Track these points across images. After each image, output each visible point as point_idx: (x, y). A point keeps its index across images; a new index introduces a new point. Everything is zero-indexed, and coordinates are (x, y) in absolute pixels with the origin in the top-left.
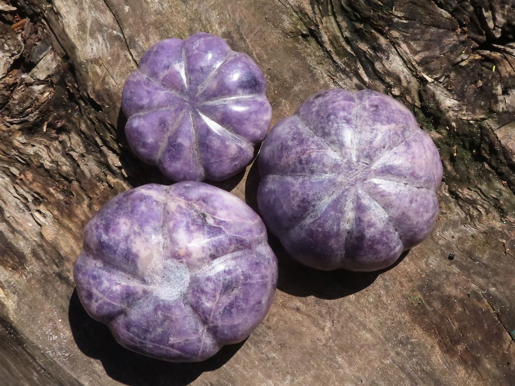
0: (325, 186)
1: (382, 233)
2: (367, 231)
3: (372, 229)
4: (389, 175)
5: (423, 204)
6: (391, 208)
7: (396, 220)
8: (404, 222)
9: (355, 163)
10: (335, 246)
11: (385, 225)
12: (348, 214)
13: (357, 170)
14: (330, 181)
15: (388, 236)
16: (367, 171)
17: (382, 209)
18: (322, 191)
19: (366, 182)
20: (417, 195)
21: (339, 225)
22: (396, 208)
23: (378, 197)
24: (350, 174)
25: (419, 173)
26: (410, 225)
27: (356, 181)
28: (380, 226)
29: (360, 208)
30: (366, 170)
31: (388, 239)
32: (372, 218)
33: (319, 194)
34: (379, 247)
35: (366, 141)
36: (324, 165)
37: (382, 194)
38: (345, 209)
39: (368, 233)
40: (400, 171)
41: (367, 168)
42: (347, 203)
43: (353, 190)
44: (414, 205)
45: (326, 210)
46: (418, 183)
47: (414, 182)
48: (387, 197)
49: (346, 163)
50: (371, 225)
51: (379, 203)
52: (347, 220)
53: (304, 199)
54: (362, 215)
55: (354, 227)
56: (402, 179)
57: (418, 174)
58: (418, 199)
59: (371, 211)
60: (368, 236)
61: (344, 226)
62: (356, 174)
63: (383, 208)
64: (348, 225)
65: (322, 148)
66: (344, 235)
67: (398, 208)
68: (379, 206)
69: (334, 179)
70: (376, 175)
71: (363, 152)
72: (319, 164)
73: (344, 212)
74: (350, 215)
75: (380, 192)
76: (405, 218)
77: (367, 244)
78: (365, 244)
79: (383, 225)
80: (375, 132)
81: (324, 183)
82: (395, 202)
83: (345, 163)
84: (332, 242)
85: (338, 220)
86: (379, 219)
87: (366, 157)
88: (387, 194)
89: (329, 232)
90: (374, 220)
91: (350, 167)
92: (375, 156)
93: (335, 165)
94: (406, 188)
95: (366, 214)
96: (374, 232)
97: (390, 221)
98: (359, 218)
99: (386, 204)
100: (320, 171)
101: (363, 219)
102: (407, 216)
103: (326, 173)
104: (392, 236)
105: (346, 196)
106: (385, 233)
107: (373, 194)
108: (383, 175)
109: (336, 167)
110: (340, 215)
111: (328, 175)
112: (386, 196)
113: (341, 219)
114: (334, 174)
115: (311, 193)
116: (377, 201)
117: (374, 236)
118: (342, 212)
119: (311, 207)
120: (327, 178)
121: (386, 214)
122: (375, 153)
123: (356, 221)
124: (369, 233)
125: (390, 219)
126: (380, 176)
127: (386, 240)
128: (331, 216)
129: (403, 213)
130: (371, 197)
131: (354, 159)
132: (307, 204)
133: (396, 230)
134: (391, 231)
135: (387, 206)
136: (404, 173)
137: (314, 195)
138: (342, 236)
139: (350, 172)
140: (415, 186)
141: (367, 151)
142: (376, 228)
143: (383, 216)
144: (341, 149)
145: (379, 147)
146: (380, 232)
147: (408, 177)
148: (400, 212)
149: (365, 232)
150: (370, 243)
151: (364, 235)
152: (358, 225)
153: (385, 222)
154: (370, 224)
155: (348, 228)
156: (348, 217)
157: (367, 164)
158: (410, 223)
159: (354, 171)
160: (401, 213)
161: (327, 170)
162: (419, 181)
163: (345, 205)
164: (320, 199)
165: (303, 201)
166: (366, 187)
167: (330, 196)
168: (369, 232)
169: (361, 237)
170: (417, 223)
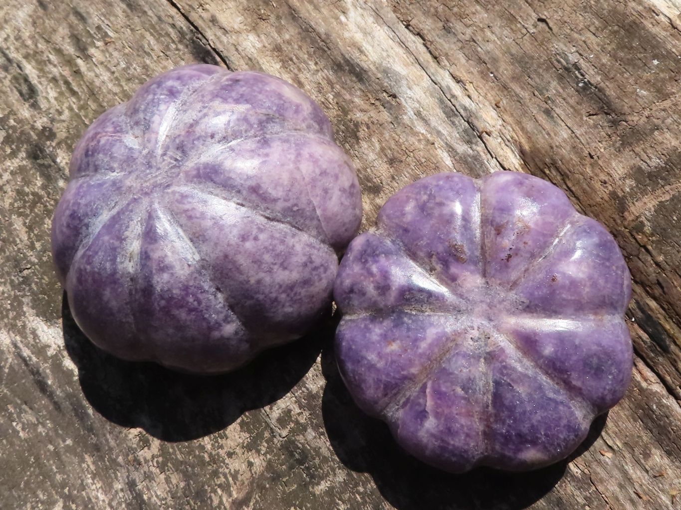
0: (104, 191)
1: (186, 288)
2: (155, 277)
3: (166, 276)
4: (210, 184)
5: (273, 250)
6: (204, 242)
7: (214, 267)
8: (230, 274)
9: (159, 157)
10: (114, 304)
11: (192, 273)
12: (131, 244)
13: (159, 169)
14: (114, 183)
15: (200, 296)
16: (174, 173)
17: (189, 242)
18: (99, 199)
19: (169, 191)
20: (261, 230)
21: (114, 261)
22: (212, 244)
23: (183, 220)
24: (148, 174)
25: (270, 190)
26: (241, 282)
27: (155, 187)
28: (182, 272)
29: (150, 235)
30: (173, 170)
31: (199, 302)
32: (166, 256)
33: (94, 204)
34: (183, 315)
35: (186, 124)
36: (112, 157)
37: (190, 213)
38: (127, 233)
39: (158, 282)
40: (230, 178)
41: (175, 166)
42: (131, 223)
43: (145, 202)
44: (249, 245)
45: (99, 233)
46: (268, 208)
47: (258, 206)
48: (198, 220)
49: (146, 157)
50: (164, 268)
51: (184, 231)
52: (128, 255)
53: (74, 212)
54: (152, 246)
55: (139, 268)
56: (233, 194)
57: (266, 192)
58: (262, 236)
59: (166, 242)
60: (158, 289)
61: (125, 265)
62: (156, 176)
63: (191, 240)
64: (131, 264)
65: (121, 131)
66: (127, 284)
67: (216, 244)
68: (185, 237)
69: (121, 181)
70: (187, 181)
71: (174, 141)
72: (105, 154)
73: (124, 239)
74: (135, 246)
75: (188, 210)
76: (230, 266)
77: (159, 305)
78: (156, 304)
79: (188, 272)
80: (205, 111)
81: (105, 186)
82: (209, 232)
83: (144, 156)
84: (107, 293)
85: (114, 252)
86: (180, 260)
87: (178, 149)
88: (198, 215)
89: (99, 274)
90: (171, 259)
91: (149, 163)
92: (193, 148)
93: (128, 158)
94: (237, 212)
95: (157, 245)
96: (169, 282)
97: (203, 267)
98: (146, 253)
99: (194, 234)
100: (106, 167)
101: (151, 254)
102: (234, 262)
103: (112, 170)
104: (209, 300)
105: (131, 211)
106: (192, 290)
107: (177, 214)
108: (200, 183)
109: (129, 160)
110: (117, 243)
111: (115, 174)
112: (197, 218)
113: (119, 250)
114: (123, 173)
115: (83, 202)
116: (181, 226)
117: (169, 290)
118: (121, 239)
119: (84, 228)
120: (112, 178)
121: (196, 254)
122: (193, 144)
123: (141, 259)
124: (161, 281)
125: (204, 265)
126: (195, 183)
127: (196, 303)
128: (103, 243)
129: (226, 256)
130: (174, 218)
131: (159, 151)
132: (78, 222)
133: (218, 289)
134: (206, 288)
135: (197, 238)
136: (236, 183)
137: (86, 205)
138: (122, 286)
139: (148, 171)
140: (262, 213)
141: (182, 138)
142: (172, 274)
143: (189, 256)
144: (144, 134)
145: (203, 134)
146: (180, 285)
147: (244, 192)
148: (219, 253)
149: (153, 278)
150: (163, 303)
151: (152, 286)
152: (143, 266)
153: (192, 268)
154: (162, 265)
155: (131, 270)
156: (131, 249)
157: (176, 160)
158: (242, 278)
159: (154, 170)
160: (221, 254)
161: (115, 165)
162: (270, 206)
163: (128, 227)
164: (95, 215)
165: (73, 216)
166: (167, 200)
167: (110, 210)
168: (159, 280)
169: (148, 290)
170: (259, 282)
